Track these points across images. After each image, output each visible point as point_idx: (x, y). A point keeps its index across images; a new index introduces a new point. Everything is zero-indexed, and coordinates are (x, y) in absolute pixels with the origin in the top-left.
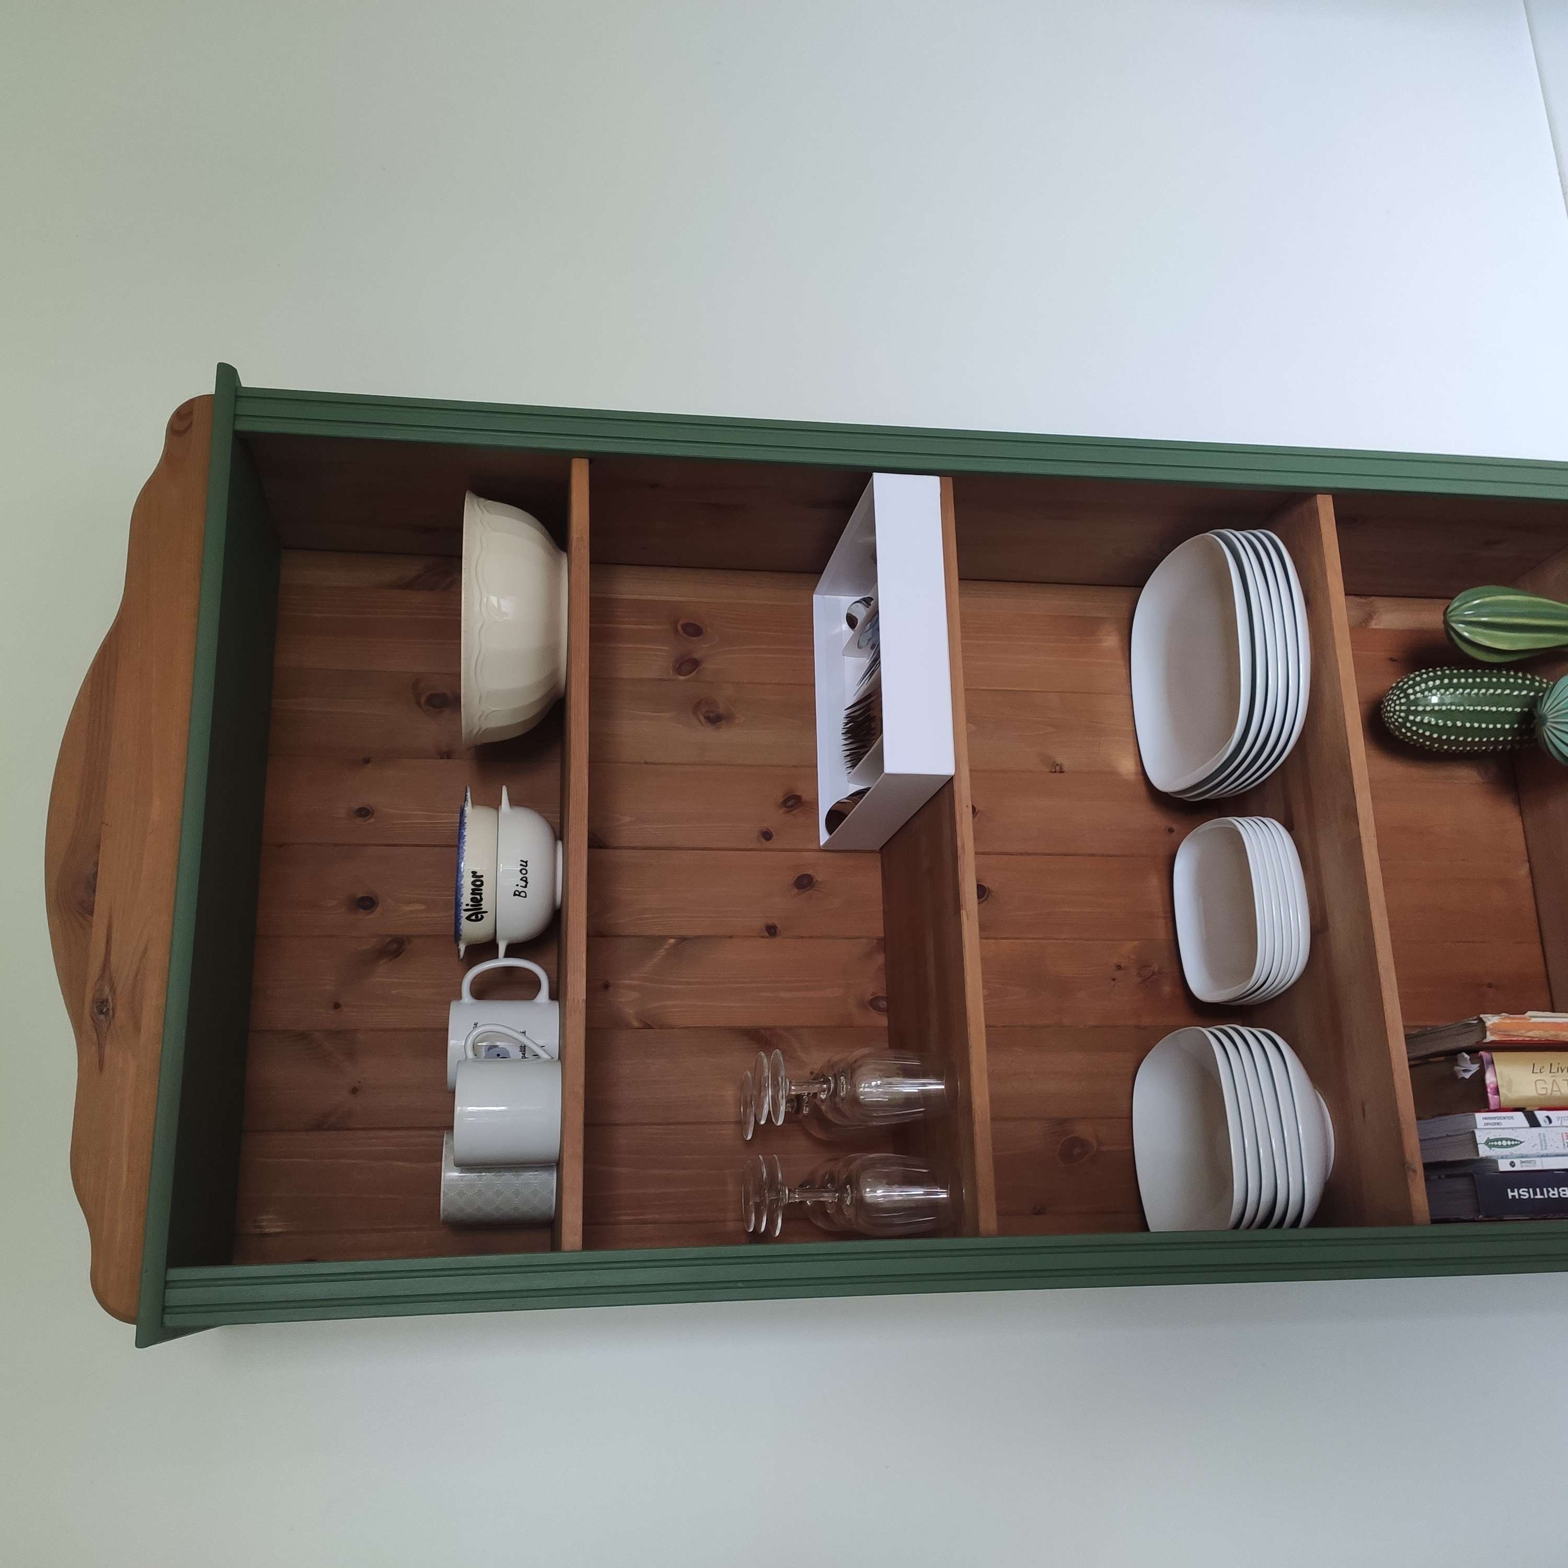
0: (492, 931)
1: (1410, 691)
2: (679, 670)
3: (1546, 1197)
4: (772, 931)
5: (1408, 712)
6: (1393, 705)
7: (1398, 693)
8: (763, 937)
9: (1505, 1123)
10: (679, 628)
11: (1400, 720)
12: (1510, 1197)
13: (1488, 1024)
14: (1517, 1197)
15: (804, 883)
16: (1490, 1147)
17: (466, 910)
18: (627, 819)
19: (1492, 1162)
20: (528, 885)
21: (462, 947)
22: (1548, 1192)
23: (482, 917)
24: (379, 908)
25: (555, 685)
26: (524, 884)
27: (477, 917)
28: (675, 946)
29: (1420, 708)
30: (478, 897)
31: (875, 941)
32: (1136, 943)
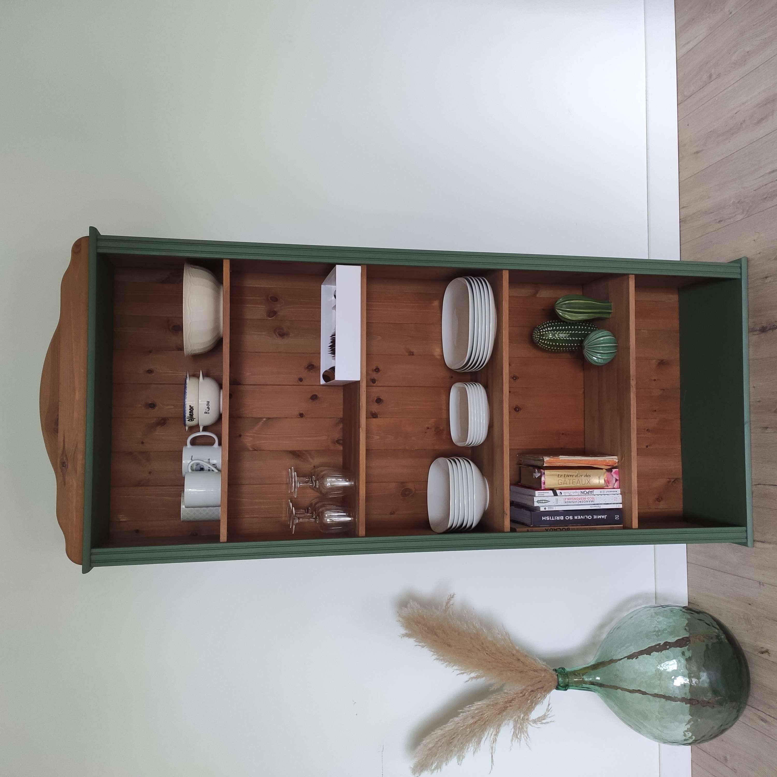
0: (198, 423)
1: (541, 331)
2: (269, 316)
3: (555, 519)
4: (301, 415)
5: (540, 338)
6: (535, 335)
7: (538, 330)
8: (298, 418)
9: (545, 495)
10: (269, 298)
11: (537, 341)
12: (543, 519)
13: (545, 460)
14: (545, 519)
15: (314, 398)
16: (538, 503)
17: (187, 418)
18: (248, 374)
19: (538, 508)
20: (210, 410)
21: (187, 428)
22: (556, 518)
23: (194, 420)
24: (157, 408)
25: (219, 333)
26: (208, 409)
27: (192, 420)
28: (266, 421)
29: (544, 338)
30: (192, 414)
31: (340, 419)
32: (434, 419)
